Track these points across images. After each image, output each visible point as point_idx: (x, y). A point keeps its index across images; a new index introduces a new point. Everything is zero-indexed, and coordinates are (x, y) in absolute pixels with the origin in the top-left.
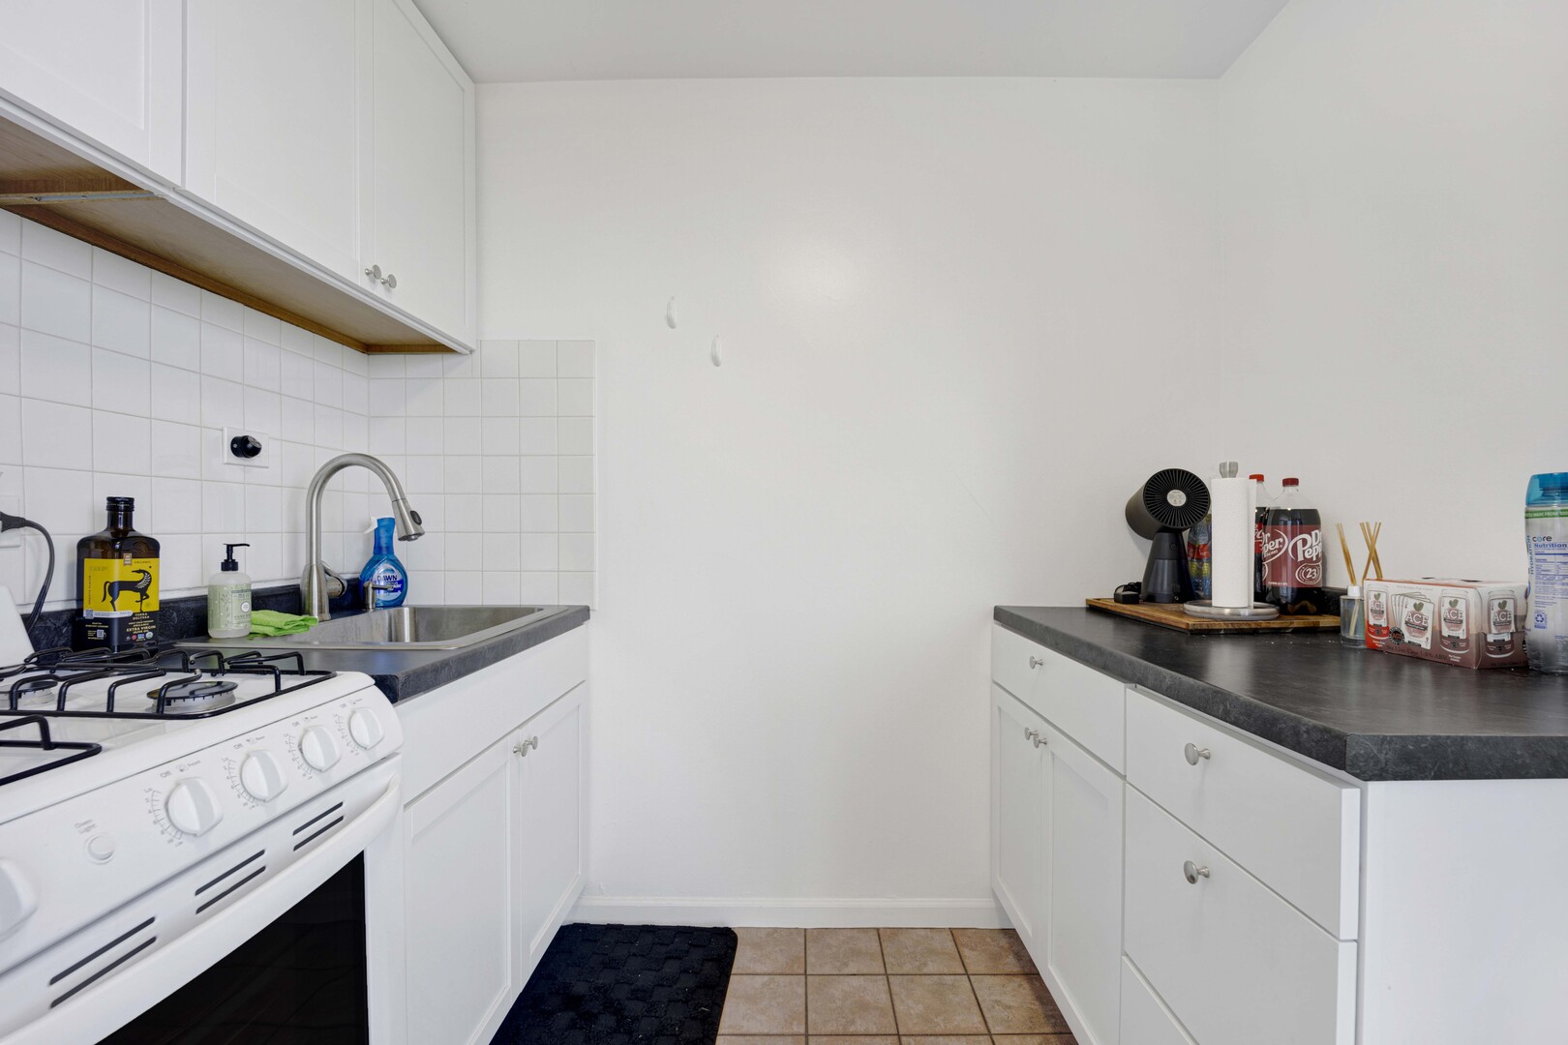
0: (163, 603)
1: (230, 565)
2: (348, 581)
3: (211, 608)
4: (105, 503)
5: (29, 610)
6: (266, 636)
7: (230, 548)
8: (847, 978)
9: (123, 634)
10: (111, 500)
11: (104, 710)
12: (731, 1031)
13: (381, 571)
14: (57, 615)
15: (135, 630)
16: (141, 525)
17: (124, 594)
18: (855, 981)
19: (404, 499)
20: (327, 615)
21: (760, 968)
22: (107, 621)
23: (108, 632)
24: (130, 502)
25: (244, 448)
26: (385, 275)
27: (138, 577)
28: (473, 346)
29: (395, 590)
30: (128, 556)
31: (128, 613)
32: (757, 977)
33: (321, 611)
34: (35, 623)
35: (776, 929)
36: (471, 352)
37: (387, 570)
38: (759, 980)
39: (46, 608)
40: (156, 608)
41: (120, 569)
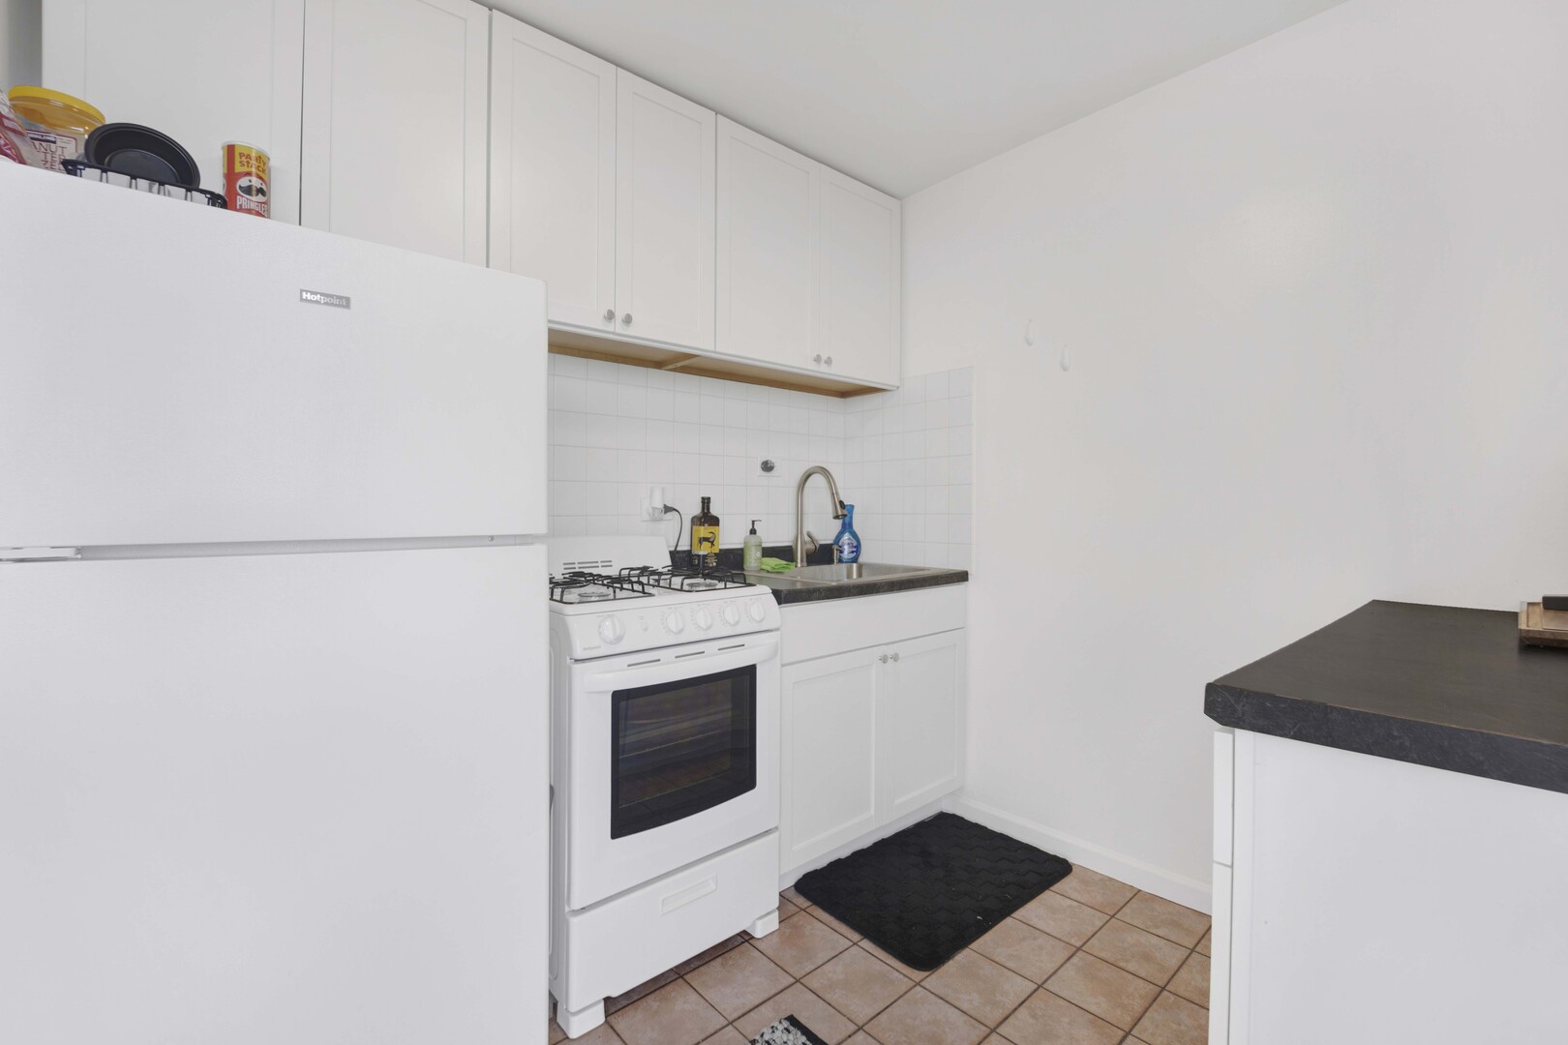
0: (720, 550)
1: (753, 532)
2: (821, 545)
3: (745, 554)
4: (700, 500)
5: (673, 549)
6: (768, 572)
7: (753, 522)
8: (1149, 935)
9: (704, 562)
10: (703, 498)
11: (679, 588)
12: (1021, 919)
13: (846, 537)
14: (684, 552)
15: (709, 561)
16: (714, 511)
17: (705, 543)
18: (1155, 940)
19: (837, 493)
20: (805, 564)
21: (1074, 895)
22: (699, 556)
23: (699, 560)
24: (709, 499)
25: (767, 467)
26: (824, 357)
27: (710, 535)
28: (898, 384)
29: (853, 552)
30: (706, 525)
31: (706, 553)
32: (1068, 900)
33: (802, 561)
34: (673, 554)
35: (1111, 879)
36: (898, 388)
37: (849, 539)
38: (1069, 902)
39: (678, 549)
40: (717, 551)
41: (704, 531)
